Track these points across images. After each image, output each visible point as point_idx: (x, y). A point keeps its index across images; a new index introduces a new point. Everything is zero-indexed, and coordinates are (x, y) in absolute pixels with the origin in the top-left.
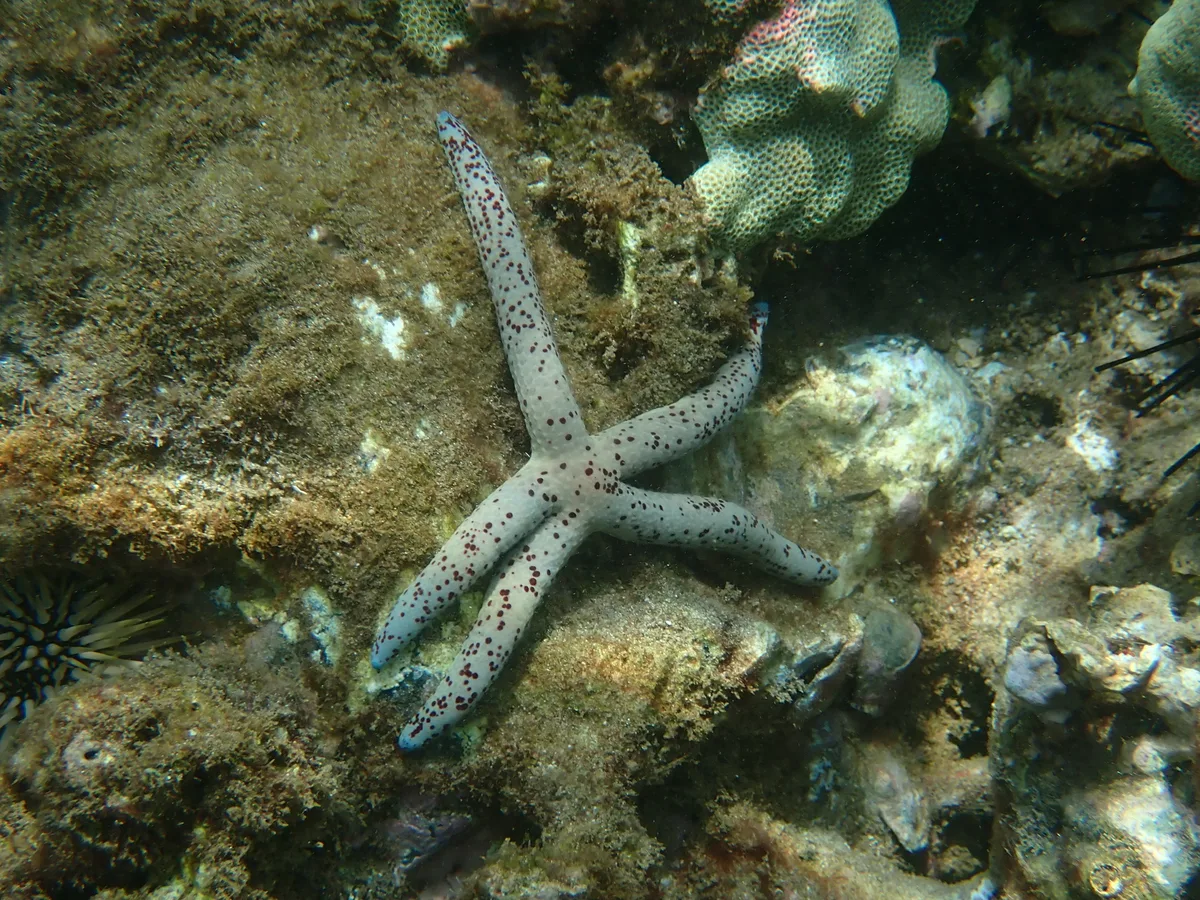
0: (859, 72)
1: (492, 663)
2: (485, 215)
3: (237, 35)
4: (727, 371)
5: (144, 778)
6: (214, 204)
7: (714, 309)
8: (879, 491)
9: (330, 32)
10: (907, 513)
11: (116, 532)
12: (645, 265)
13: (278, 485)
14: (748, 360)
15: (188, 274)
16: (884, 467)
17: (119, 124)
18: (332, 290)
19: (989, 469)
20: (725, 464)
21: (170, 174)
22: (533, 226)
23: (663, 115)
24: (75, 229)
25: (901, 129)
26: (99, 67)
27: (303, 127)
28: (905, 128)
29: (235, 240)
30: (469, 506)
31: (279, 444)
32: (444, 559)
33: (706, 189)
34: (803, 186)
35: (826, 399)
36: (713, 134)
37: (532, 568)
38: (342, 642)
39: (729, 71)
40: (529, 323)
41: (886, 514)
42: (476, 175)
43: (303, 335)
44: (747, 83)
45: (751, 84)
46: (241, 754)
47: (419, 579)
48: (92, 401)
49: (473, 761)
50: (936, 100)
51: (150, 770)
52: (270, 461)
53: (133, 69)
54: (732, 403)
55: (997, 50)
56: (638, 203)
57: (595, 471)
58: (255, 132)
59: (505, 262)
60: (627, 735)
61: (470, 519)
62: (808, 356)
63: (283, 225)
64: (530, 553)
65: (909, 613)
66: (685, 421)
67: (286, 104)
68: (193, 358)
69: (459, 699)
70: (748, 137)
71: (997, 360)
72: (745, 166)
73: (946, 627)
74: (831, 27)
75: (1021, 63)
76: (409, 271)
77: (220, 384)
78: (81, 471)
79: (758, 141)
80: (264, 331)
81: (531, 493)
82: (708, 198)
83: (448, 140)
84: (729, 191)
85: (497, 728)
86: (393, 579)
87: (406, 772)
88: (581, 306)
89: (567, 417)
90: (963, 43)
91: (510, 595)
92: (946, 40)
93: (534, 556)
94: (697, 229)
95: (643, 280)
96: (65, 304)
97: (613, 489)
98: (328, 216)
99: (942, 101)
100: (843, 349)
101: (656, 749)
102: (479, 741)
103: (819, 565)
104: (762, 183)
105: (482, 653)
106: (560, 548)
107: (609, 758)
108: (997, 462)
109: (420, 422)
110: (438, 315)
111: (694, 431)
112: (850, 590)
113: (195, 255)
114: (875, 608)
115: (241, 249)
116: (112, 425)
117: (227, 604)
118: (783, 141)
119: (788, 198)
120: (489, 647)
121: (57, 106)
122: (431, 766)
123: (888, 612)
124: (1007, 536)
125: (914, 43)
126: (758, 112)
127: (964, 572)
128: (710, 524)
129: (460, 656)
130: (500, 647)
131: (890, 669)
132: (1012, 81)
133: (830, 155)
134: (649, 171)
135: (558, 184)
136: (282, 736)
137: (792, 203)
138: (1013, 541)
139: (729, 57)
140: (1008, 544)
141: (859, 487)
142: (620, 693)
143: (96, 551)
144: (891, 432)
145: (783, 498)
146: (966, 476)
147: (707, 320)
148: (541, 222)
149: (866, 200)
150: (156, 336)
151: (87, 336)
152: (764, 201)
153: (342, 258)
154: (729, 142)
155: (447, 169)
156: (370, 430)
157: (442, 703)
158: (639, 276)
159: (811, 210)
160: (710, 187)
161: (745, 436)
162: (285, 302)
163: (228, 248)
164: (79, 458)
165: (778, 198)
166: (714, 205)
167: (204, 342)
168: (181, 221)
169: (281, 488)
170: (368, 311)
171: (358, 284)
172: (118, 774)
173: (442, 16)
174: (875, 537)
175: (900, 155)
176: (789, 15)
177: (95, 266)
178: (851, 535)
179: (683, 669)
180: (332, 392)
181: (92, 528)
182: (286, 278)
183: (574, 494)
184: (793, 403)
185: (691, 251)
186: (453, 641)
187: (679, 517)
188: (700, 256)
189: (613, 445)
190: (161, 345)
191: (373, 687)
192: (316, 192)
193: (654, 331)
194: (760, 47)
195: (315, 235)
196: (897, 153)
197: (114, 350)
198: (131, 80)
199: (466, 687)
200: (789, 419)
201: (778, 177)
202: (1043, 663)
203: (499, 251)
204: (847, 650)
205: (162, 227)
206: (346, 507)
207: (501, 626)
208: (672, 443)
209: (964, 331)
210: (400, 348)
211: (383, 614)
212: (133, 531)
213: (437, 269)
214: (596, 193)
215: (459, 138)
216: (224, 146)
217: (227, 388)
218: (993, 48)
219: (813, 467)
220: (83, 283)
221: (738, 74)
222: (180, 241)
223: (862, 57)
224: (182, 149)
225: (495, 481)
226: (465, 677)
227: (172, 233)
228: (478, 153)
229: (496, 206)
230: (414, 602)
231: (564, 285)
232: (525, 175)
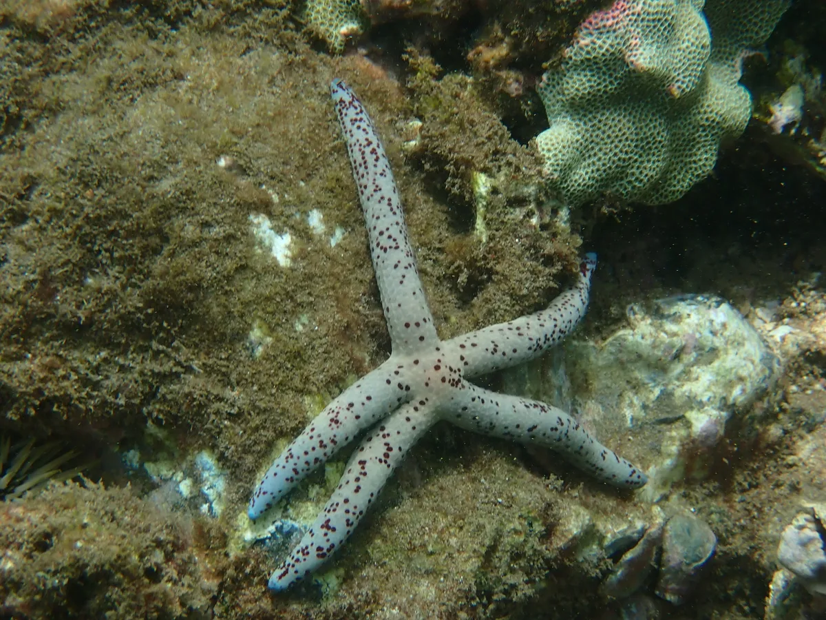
0: (675, 61)
1: (348, 520)
2: (363, 158)
3: (173, 9)
4: (559, 301)
5: (35, 580)
6: (141, 133)
7: (549, 248)
8: (683, 416)
9: (248, 11)
10: (706, 436)
11: (43, 394)
12: (494, 208)
13: (178, 364)
14: (577, 295)
15: (115, 186)
16: (689, 397)
17: (71, 70)
18: (233, 206)
19: (777, 409)
20: (555, 381)
21: (107, 107)
22: (405, 174)
23: (514, 88)
24: (28, 148)
25: (710, 115)
26: (58, 25)
27: (221, 83)
28: (713, 115)
29: (156, 162)
30: (337, 390)
31: (183, 330)
32: (313, 430)
33: (546, 148)
34: (626, 153)
35: (643, 338)
36: (554, 106)
37: (387, 444)
38: (226, 497)
39: (568, 52)
40: (394, 245)
41: (689, 436)
42: (359, 127)
43: (205, 240)
44: (582, 61)
45: (586, 63)
46: (120, 564)
47: (291, 446)
48: (29, 285)
49: (331, 605)
50: (741, 98)
51: (41, 574)
52: (175, 344)
53: (86, 29)
54: (561, 325)
55: (793, 65)
56: (490, 158)
57: (443, 368)
58: (181, 83)
59: (377, 196)
60: (459, 590)
61: (336, 400)
62: (630, 303)
63: (196, 152)
64: (386, 432)
65: (707, 521)
66: (520, 334)
67: (209, 65)
68: (116, 255)
69: (319, 549)
70: (582, 108)
71: (787, 324)
72: (579, 133)
73: (738, 536)
74: (654, 20)
75: (813, 78)
76: (299, 196)
77: (137, 277)
78: (17, 341)
79: (591, 112)
80: (175, 235)
81: (388, 382)
82: (547, 155)
83: (338, 100)
84: (565, 151)
85: (352, 578)
86: (270, 445)
87: (273, 610)
88: (440, 241)
89: (422, 322)
90: (765, 58)
91: (367, 465)
92: (752, 54)
93: (388, 435)
94: (536, 180)
95: (492, 220)
96: (13, 204)
97: (457, 383)
98: (234, 149)
99: (746, 100)
100: (659, 301)
101: (485, 606)
102: (336, 588)
103: (631, 469)
104: (593, 148)
105: (340, 511)
106: (410, 429)
107: (444, 608)
108: (785, 405)
109: (299, 319)
110: (320, 236)
111: (527, 343)
112: (657, 498)
113: (122, 171)
114: (677, 513)
115: (159, 169)
116: (44, 305)
117: (136, 464)
118: (611, 114)
119: (614, 162)
120: (346, 506)
121: (20, 50)
122: (295, 606)
123: (688, 517)
124: (790, 462)
125: (724, 53)
126: (591, 87)
127: (754, 492)
128: (538, 421)
129: (322, 514)
130: (355, 507)
131: (688, 565)
132: (804, 89)
133: (650, 129)
134: (500, 133)
135: (426, 141)
136: (158, 557)
137: (617, 167)
138: (795, 468)
139: (569, 40)
140: (792, 470)
141: (668, 412)
142: (456, 555)
143: (26, 409)
144: (696, 370)
145: (605, 418)
146: (758, 412)
147: (543, 256)
148: (412, 173)
149: (679, 174)
150: (86, 235)
151: (30, 232)
152: (594, 163)
153: (243, 182)
154: (567, 112)
155: (337, 124)
156: (258, 322)
157: (305, 552)
158: (488, 216)
159: (633, 174)
160: (549, 146)
161: (575, 364)
162: (192, 212)
163: (149, 167)
164: (16, 331)
165: (606, 161)
166: (552, 161)
167: (124, 242)
168: (112, 144)
169: (182, 367)
170: (262, 226)
171: (254, 203)
172: (15, 577)
173: (341, 7)
174: (680, 454)
175: (709, 138)
176: (619, 7)
177: (40, 176)
178: (659, 452)
179: (510, 539)
180: (227, 288)
181: (24, 390)
182: (194, 193)
183: (423, 385)
184: (615, 340)
185: (532, 198)
186: (318, 501)
187: (511, 413)
188: (540, 204)
189: (459, 348)
190: (90, 242)
191: (249, 536)
192: (226, 130)
193: (499, 263)
194: (594, 32)
195: (222, 163)
196: (707, 136)
197: (51, 244)
198: (83, 37)
199: (326, 538)
200: (611, 353)
201: (606, 144)
202: (811, 540)
203: (373, 187)
204: (649, 535)
205: (97, 148)
206: (235, 384)
207: (358, 490)
208: (509, 351)
209: (761, 302)
210: (286, 257)
211: (260, 475)
212: (57, 394)
213: (322, 199)
214: (457, 149)
215: (347, 99)
216: (154, 91)
217: (142, 281)
218: (789, 63)
219: (631, 394)
220: (30, 189)
221: (575, 54)
222: (111, 159)
223: (679, 50)
224: (119, 90)
225: (360, 371)
226: (324, 530)
227: (105, 153)
228: (361, 112)
229: (373, 152)
230: (286, 465)
231: (428, 224)
232: (401, 135)
